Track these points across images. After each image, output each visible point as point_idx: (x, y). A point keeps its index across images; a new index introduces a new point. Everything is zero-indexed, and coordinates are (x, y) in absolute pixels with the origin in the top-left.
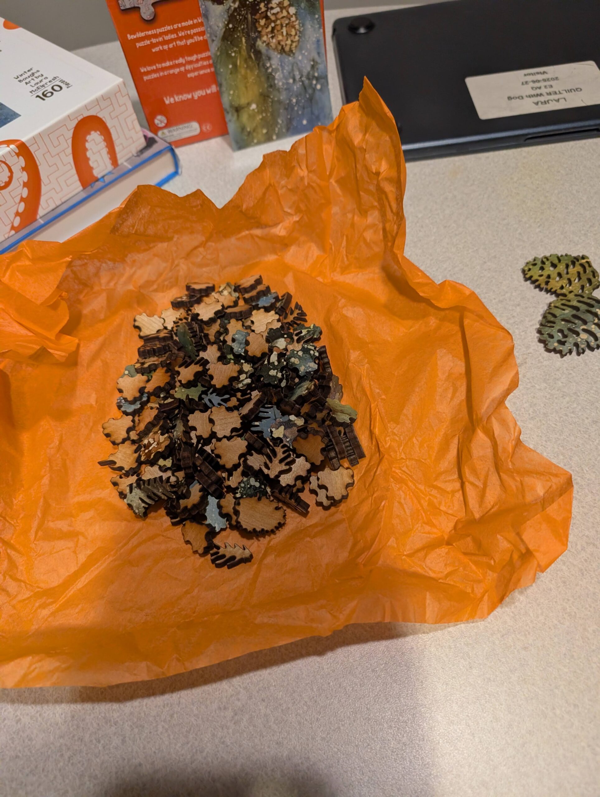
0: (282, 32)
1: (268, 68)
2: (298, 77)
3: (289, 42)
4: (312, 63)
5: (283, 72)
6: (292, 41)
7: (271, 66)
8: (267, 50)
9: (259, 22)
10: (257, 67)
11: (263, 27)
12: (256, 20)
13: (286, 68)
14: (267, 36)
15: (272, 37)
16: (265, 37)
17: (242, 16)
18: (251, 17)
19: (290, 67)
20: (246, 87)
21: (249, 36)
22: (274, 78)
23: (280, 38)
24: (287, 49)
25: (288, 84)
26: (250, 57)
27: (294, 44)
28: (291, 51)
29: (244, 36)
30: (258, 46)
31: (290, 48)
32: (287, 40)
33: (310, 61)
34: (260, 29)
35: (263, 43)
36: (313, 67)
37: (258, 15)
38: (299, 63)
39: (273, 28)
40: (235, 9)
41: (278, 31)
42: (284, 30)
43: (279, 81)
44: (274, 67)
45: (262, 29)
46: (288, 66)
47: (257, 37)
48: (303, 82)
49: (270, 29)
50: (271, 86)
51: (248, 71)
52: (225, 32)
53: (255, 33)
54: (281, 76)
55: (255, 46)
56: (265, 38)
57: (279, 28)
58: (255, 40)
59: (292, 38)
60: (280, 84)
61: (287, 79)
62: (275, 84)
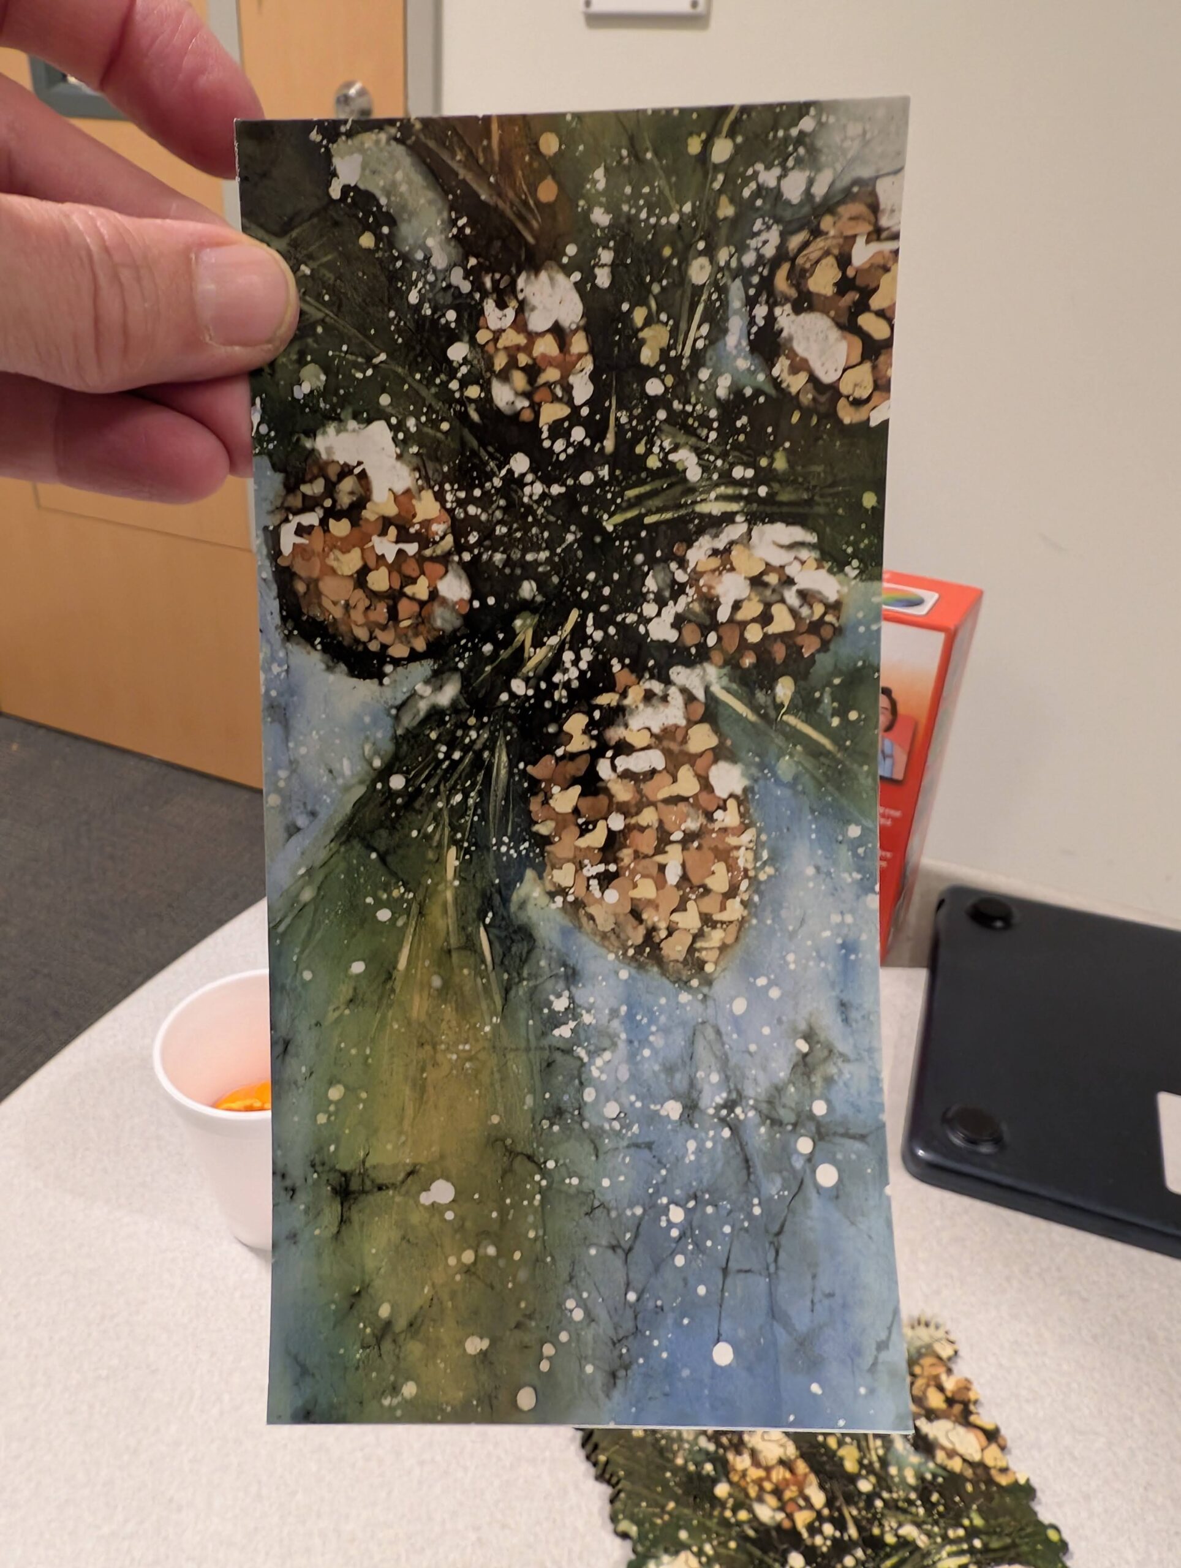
0: (662, 868)
1: (556, 1020)
2: (712, 1098)
3: (689, 920)
4: (803, 1047)
5: (632, 1057)
6: (707, 920)
7: (573, 1011)
8: (565, 933)
9: (548, 797)
10: (498, 999)
11: (562, 822)
12: (534, 782)
13: (656, 1040)
14: (580, 867)
15: (606, 880)
16: (570, 868)
17: (465, 749)
18: (512, 764)
19: (679, 1039)
20: (420, 1088)
21: (482, 846)
22: (580, 1077)
23: (646, 889)
24: (675, 949)
25: (654, 1118)
26: (470, 945)
27: (716, 937)
28: (694, 962)
29: (457, 843)
30: (522, 905)
31: (691, 950)
32: (681, 907)
33: (795, 1033)
34: (543, 829)
35: (552, 895)
36: (804, 1065)
37: (548, 762)
38: (726, 1028)
39: (614, 842)
40: (435, 715)
41: (637, 855)
42: (673, 860)
43: (606, 1094)
44: (587, 1019)
45: (558, 831)
46: (666, 1031)
47: (524, 862)
48: (735, 1128)
49: (597, 838)
50: (558, 1113)
51: (448, 1011)
52: (360, 804)
53: (517, 840)
54: (624, 1074)
55: (506, 901)
56: (564, 876)
57: (646, 842)
58: (512, 873)
59: (710, 905)
60: (612, 1109)
61: (649, 1096)
62: (581, 1106)
